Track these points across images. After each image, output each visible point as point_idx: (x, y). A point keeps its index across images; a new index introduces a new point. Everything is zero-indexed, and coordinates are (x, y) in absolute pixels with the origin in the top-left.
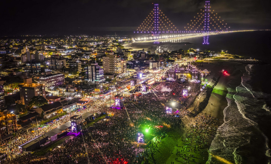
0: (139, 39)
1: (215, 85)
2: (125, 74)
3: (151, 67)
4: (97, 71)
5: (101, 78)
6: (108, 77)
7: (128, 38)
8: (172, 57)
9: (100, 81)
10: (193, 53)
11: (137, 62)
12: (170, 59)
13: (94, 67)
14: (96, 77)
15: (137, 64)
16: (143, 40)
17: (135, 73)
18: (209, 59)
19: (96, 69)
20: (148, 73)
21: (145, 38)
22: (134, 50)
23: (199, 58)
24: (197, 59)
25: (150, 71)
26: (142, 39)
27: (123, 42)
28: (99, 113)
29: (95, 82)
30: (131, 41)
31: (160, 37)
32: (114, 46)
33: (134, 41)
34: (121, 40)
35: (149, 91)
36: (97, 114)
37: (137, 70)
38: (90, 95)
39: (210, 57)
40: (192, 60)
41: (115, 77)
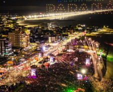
0: (30, 17)
1: (107, 54)
2: (29, 47)
3: (50, 41)
4: (6, 45)
5: (10, 52)
6: (14, 51)
7: (20, 16)
8: (64, 32)
9: (9, 54)
10: (81, 28)
11: (36, 37)
12: (64, 33)
13: (3, 42)
14: (5, 51)
15: (36, 39)
16: (33, 18)
17: (37, 46)
18: (95, 33)
19: (5, 44)
20: (49, 46)
21: (35, 16)
22: (29, 26)
23: (87, 32)
24: (85, 33)
25: (51, 44)
26: (33, 16)
27: (17, 19)
28: (18, 82)
29: (5, 55)
30: (23, 19)
31: (48, 15)
32: (9, 23)
33: (26, 19)
34: (14, 18)
35: (56, 61)
36: (16, 83)
37: (38, 44)
38: (5, 67)
39: (95, 32)
40: (82, 34)
41: (21, 50)
